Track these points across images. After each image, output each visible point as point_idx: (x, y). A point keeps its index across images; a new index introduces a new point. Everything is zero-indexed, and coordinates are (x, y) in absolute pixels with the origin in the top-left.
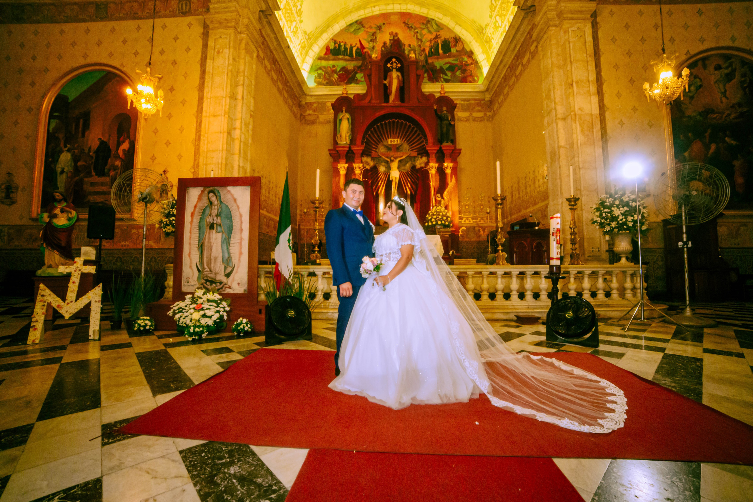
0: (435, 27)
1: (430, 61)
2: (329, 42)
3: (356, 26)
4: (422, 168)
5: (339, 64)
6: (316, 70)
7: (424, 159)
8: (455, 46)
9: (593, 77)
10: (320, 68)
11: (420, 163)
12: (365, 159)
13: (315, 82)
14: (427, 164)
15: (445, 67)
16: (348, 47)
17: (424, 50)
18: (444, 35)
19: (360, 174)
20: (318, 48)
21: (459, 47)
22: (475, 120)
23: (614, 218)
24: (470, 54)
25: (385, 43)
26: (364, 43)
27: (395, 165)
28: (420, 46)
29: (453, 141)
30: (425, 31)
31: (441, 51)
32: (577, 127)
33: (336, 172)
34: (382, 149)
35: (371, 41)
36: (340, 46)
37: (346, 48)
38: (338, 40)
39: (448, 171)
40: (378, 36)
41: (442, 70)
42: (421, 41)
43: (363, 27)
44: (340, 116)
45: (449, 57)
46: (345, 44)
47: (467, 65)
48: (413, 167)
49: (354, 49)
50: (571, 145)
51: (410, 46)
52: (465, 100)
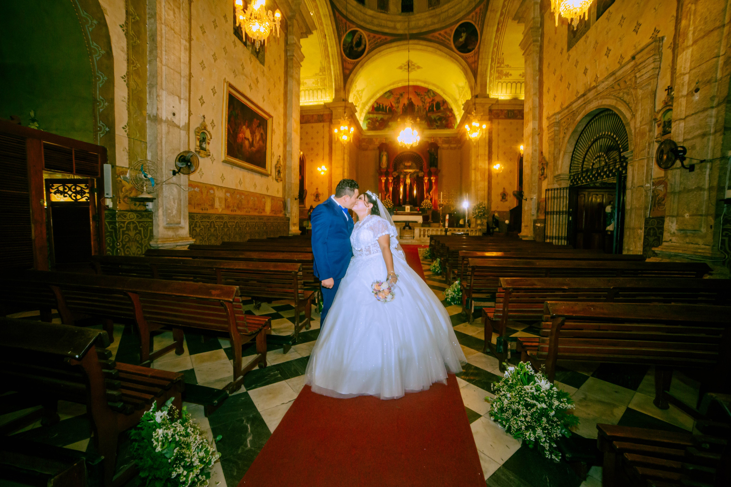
0: (432, 94)
1: (429, 115)
2: (374, 103)
3: (388, 94)
4: (421, 177)
5: (380, 116)
6: (367, 120)
7: (423, 173)
8: (443, 106)
9: (487, 153)
10: (369, 119)
11: (421, 174)
12: (393, 173)
13: (367, 126)
14: (424, 177)
15: (437, 118)
16: (384, 106)
17: (425, 108)
18: (437, 99)
19: (392, 183)
20: (368, 108)
21: (445, 107)
22: (451, 148)
23: (476, 213)
24: (451, 110)
25: (404, 104)
26: (393, 104)
27: (408, 176)
28: (423, 106)
29: (436, 166)
30: (427, 97)
31: (435, 109)
32: (478, 174)
33: (380, 181)
34: (402, 166)
35: (397, 103)
36: (380, 105)
37: (383, 107)
38: (379, 102)
39: (433, 181)
40: (401, 100)
41: (435, 120)
42: (424, 103)
43: (392, 94)
44: (382, 154)
45: (439, 112)
46: (383, 105)
47: (449, 117)
48: (418, 176)
49: (388, 108)
50: (476, 181)
51: (418, 106)
52: (447, 137)
